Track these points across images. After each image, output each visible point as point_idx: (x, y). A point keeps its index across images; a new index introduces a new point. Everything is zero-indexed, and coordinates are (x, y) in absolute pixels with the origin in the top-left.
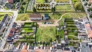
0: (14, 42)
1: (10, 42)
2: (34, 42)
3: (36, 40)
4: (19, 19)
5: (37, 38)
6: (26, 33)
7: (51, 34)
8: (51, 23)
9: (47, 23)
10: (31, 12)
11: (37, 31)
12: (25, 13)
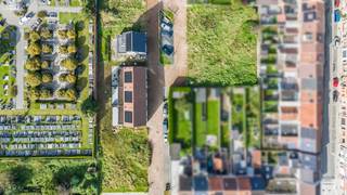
0: (266, 164)
1: (268, 176)
2: (265, 86)
3: (253, 80)
4: (144, 175)
5: (248, 80)
6: (224, 124)
7: (225, 23)
8: (171, 25)
9: (166, 42)
10: (97, 129)
11: (213, 80)
12: (101, 154)
